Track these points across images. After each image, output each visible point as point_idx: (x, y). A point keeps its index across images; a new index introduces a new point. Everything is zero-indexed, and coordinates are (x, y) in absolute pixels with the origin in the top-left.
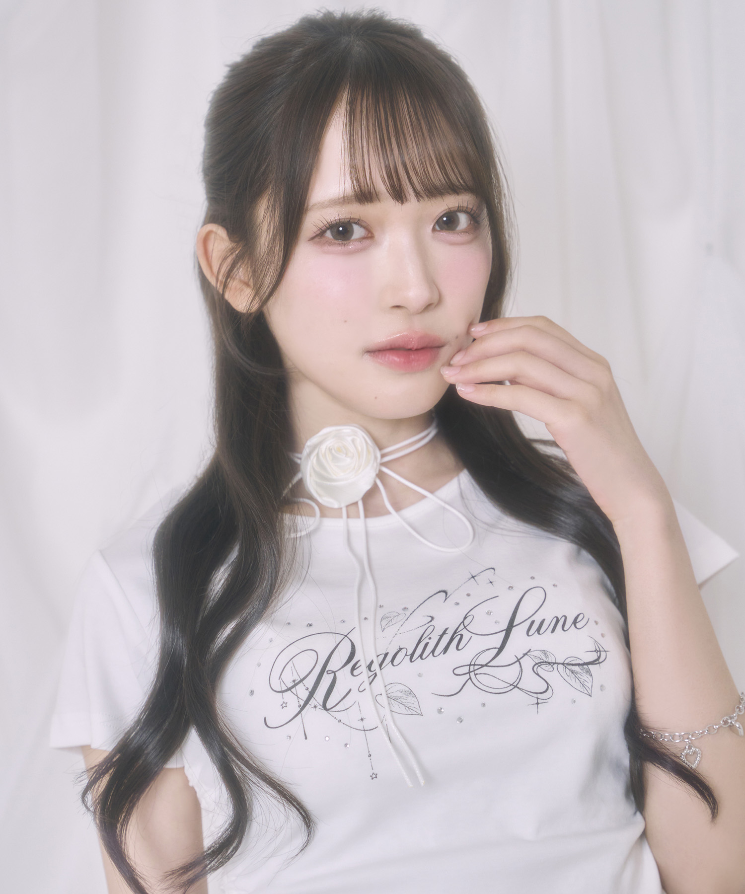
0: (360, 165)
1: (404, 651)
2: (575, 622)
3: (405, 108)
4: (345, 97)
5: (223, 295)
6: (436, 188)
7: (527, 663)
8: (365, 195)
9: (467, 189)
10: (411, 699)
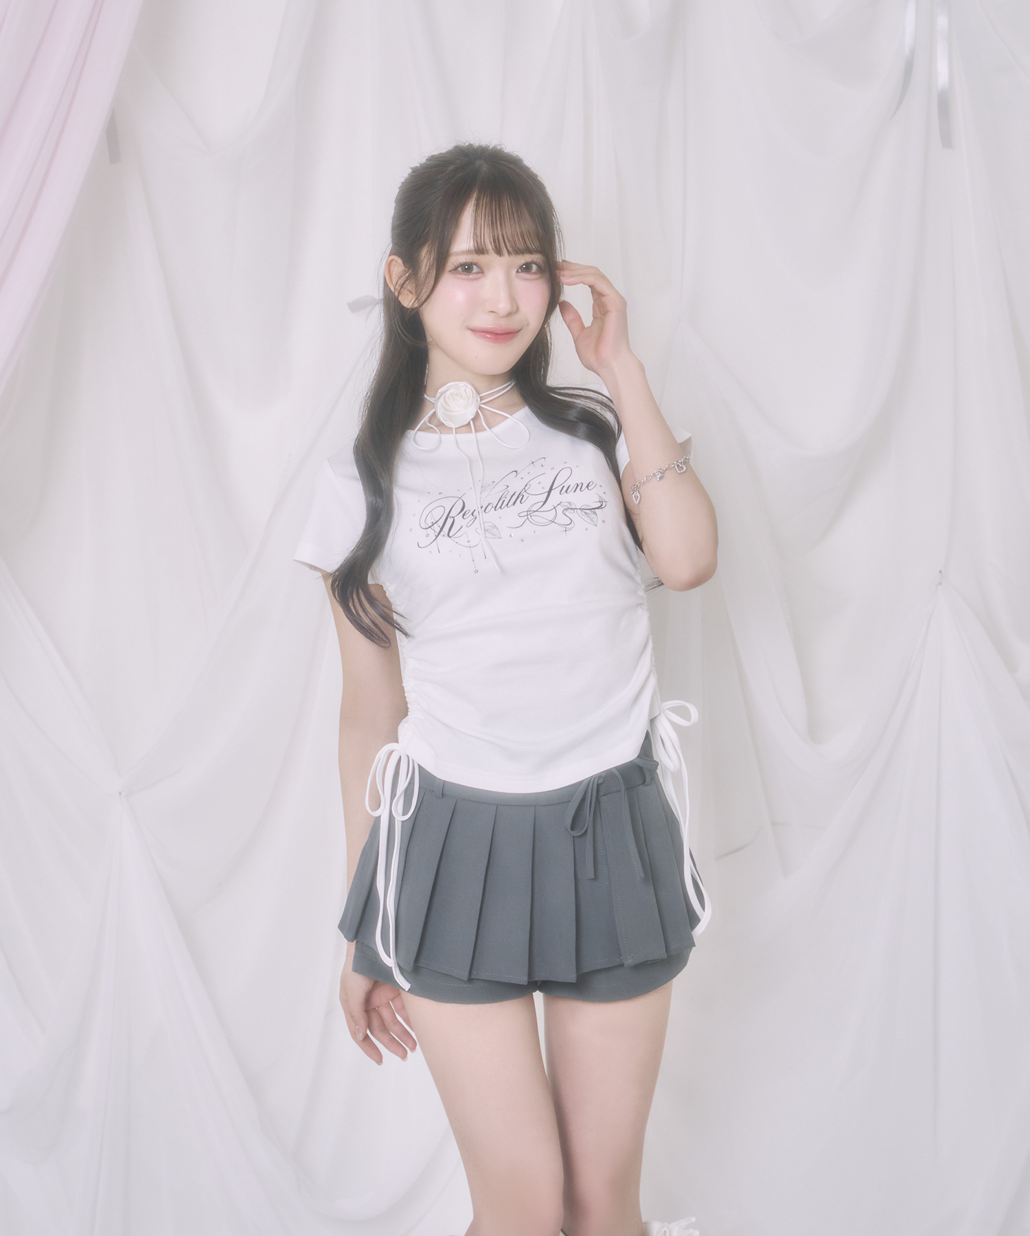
0: (479, 234)
1: (491, 505)
2: (588, 486)
3: (506, 204)
5: (397, 297)
6: (519, 250)
7: (560, 509)
8: (480, 250)
9: (537, 252)
10: (495, 530)
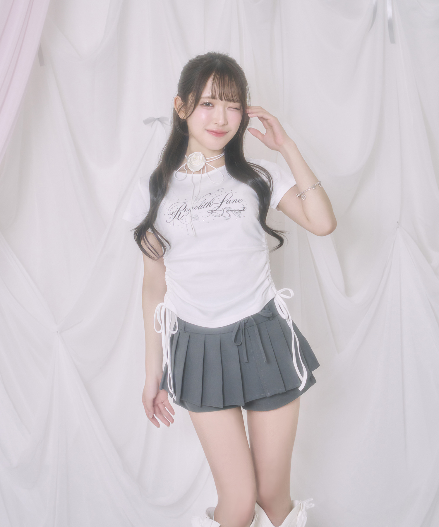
0: (213, 90)
3: (226, 79)
4: (213, 74)
5: (178, 114)
10: (197, 218)
